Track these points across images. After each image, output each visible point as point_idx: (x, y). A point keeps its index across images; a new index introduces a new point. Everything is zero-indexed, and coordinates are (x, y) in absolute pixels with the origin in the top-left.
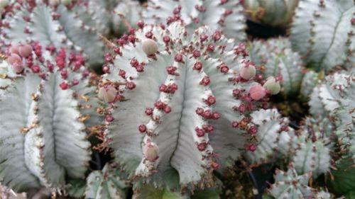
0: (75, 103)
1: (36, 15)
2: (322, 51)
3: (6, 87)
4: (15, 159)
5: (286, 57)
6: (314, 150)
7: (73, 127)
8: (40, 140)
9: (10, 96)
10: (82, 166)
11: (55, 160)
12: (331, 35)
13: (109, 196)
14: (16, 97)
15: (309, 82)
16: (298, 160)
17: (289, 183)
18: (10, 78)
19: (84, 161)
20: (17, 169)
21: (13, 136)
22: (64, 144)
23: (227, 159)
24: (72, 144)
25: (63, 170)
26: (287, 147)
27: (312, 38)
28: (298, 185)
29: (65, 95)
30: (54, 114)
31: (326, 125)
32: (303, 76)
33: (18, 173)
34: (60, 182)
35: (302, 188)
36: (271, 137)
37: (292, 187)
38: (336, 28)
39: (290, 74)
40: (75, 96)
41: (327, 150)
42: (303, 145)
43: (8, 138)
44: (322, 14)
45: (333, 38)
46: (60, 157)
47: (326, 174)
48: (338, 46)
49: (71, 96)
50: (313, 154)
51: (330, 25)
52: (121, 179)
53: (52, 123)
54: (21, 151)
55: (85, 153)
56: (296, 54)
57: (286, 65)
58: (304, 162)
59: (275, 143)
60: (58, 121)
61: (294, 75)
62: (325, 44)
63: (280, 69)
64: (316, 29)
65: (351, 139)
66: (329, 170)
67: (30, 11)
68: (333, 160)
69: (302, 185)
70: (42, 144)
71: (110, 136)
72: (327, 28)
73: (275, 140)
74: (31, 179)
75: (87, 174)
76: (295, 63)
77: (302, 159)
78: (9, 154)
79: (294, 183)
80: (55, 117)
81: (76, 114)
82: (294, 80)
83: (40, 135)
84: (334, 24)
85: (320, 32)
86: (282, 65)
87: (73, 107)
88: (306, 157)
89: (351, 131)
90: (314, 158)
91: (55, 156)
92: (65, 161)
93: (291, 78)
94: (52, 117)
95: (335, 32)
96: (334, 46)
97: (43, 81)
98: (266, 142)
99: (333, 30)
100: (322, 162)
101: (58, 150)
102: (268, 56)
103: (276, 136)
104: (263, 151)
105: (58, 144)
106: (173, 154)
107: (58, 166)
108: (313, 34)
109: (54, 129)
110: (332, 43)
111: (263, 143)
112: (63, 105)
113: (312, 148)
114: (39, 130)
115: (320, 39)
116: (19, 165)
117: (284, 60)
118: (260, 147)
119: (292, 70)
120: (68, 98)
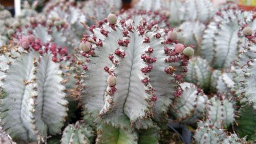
0: (60, 72)
1: (37, 31)
2: (223, 59)
3: (16, 58)
4: (15, 111)
5: (199, 62)
6: (222, 104)
7: (58, 89)
8: (35, 92)
9: (18, 64)
10: (61, 122)
11: (42, 117)
12: (227, 47)
13: (79, 141)
14: (22, 66)
15: (215, 76)
16: (212, 113)
17: (207, 127)
18: (19, 52)
19: (62, 117)
20: (15, 120)
21: (16, 93)
22: (49, 104)
24: (55, 102)
25: (46, 126)
26: (204, 106)
27: (214, 48)
28: (214, 128)
29: (54, 66)
30: (45, 81)
32: (211, 74)
33: (14, 123)
34: (43, 133)
35: (216, 129)
36: (192, 98)
37: (209, 129)
38: (229, 42)
39: (202, 73)
40: (61, 68)
43: (12, 93)
44: (220, 33)
45: (229, 49)
46: (46, 115)
47: (233, 124)
48: (232, 53)
49: (58, 68)
50: (222, 107)
51: (225, 40)
52: (88, 129)
53: (43, 87)
54: (19, 106)
55: (64, 109)
56: (205, 60)
57: (199, 67)
58: (216, 115)
59: (195, 101)
60: (48, 86)
61: (205, 74)
62: (223, 53)
63: (195, 69)
64: (217, 43)
65: (244, 88)
66: (234, 120)
67: (33, 28)
68: (236, 111)
69: (216, 127)
72: (224, 42)
73: (195, 99)
74: (23, 131)
75: (63, 129)
76: (205, 65)
77: (215, 113)
78: (11, 106)
79: (211, 127)
81: (60, 79)
82: (205, 77)
83: (35, 89)
84: (228, 40)
85: (220, 45)
86: (196, 67)
87: (58, 75)
88: (217, 111)
90: (222, 110)
91: (42, 114)
92: (48, 118)
93: (203, 76)
95: (229, 45)
96: (230, 54)
97: (41, 57)
98: (189, 102)
99: (228, 44)
100: (229, 114)
101: (45, 108)
103: (195, 97)
104: (187, 109)
105: (45, 103)
107: (43, 123)
108: (215, 46)
109: (44, 92)
110: (228, 52)
112: (52, 74)
113: (220, 103)
114: (35, 85)
115: (220, 49)
118: (185, 107)
119: (203, 70)
120: (56, 69)
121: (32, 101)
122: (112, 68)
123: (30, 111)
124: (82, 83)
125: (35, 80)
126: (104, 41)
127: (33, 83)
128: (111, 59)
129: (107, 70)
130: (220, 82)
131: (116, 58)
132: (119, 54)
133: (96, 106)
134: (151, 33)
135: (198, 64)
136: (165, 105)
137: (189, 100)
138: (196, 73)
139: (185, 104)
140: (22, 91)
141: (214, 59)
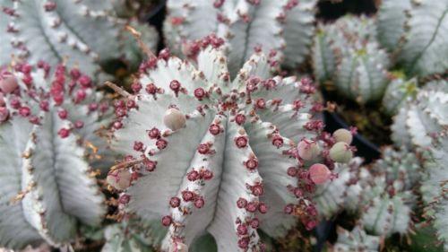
0: (80, 152)
2: (417, 50)
4: (12, 217)
5: (368, 56)
6: (390, 211)
11: (63, 211)
12: (433, 30)
15: (394, 93)
16: (368, 218)
17: (354, 250)
23: (277, 227)
24: (81, 197)
25: (73, 220)
27: (405, 34)
31: (410, 164)
32: (388, 82)
33: (18, 230)
34: (70, 236)
38: (440, 20)
39: (371, 79)
40: (80, 143)
41: (407, 209)
42: (377, 200)
45: (435, 34)
46: (68, 208)
48: (441, 46)
49: (75, 144)
50: (388, 215)
51: (432, 15)
53: (53, 173)
56: (381, 52)
57: (367, 66)
58: (376, 221)
59: (341, 197)
60: (61, 171)
61: (377, 81)
63: (358, 74)
64: (411, 22)
65: (436, 212)
66: (406, 232)
68: (412, 222)
70: (43, 210)
72: (428, 19)
73: (341, 193)
76: (379, 66)
77: (374, 217)
79: (361, 250)
80: (57, 165)
82: (376, 87)
83: (40, 199)
84: (439, 15)
86: (361, 69)
87: (78, 157)
88: (379, 214)
93: (371, 84)
94: (53, 166)
95: (439, 25)
96: (434, 45)
98: (330, 194)
99: (436, 22)
101: (65, 202)
102: (343, 50)
103: (343, 189)
104: (325, 205)
105: (63, 195)
108: (407, 28)
109: (57, 179)
110: (433, 39)
111: (327, 195)
112: (66, 153)
113: (387, 206)
115: (416, 35)
116: (19, 222)
117: (365, 60)
118: (322, 199)
119: (374, 75)
120: (70, 145)
125: (35, 185)
127: (32, 190)
128: (178, 205)
130: (399, 120)
137: (331, 188)
138: (358, 82)
139: (322, 194)
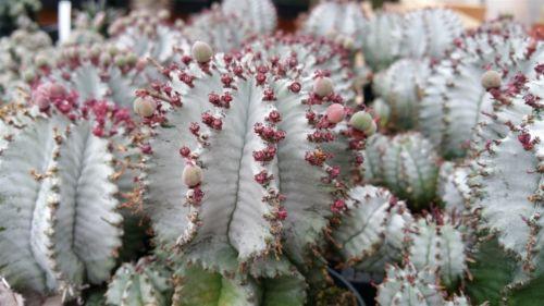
0: (109, 157)
1: (79, 75)
2: (464, 139)
3: (24, 126)
4: (18, 232)
5: (412, 143)
7: (102, 190)
8: (55, 195)
9: (26, 138)
10: (109, 258)
11: (73, 246)
12: (474, 114)
13: (140, 298)
14: (35, 143)
15: (444, 174)
16: (417, 251)
17: (402, 279)
18: (30, 116)
19: (113, 247)
20: (17, 249)
21: (20, 195)
22: (87, 220)
23: (307, 231)
24: (98, 217)
25: (81, 264)
26: (402, 236)
27: (444, 116)
28: (417, 282)
29: (97, 145)
30: (80, 175)
32: (437, 171)
33: (17, 256)
34: (74, 279)
35: (421, 285)
36: (378, 219)
37: (407, 284)
39: (418, 167)
40: (110, 149)
42: (423, 229)
43: (14, 196)
44: (458, 83)
46: (80, 242)
47: (462, 277)
49: (106, 148)
50: (437, 239)
51: (470, 99)
52: (160, 275)
53: (75, 187)
54: (27, 222)
55: (115, 232)
57: (412, 154)
58: (428, 256)
59: (382, 225)
60: (84, 185)
61: (425, 169)
62: (466, 126)
63: (403, 159)
64: (451, 104)
65: (481, 199)
66: (465, 267)
67: (72, 69)
68: (468, 249)
69: (422, 281)
70: (57, 201)
71: (146, 183)
72: (466, 103)
73: (381, 221)
74: (35, 272)
75: (113, 272)
76: (423, 151)
77: (424, 250)
78: (11, 222)
79: (411, 279)
80: (81, 180)
81: (108, 171)
82: (425, 177)
83: (55, 189)
85: (456, 108)
86: (405, 154)
87: (105, 162)
88: (429, 247)
89: (479, 187)
90: (438, 245)
91: (74, 239)
92: (85, 249)
93: (420, 174)
94: (77, 179)
97: (72, 125)
98: (371, 227)
100: (453, 254)
101: (78, 229)
103: (384, 215)
105: (80, 220)
106: (231, 217)
107: (75, 258)
108: (446, 110)
109: (77, 196)
112: (94, 162)
114: (55, 181)
115: (458, 118)
116: (22, 243)
118: (362, 236)
119: (421, 162)
120: (101, 151)
121: (47, 213)
122: (197, 150)
123: (45, 232)
124: (142, 179)
125: (55, 171)
126: (186, 96)
127: (51, 176)
128: (195, 131)
129: (186, 153)
130: (449, 188)
131: (206, 131)
132: (209, 122)
133: (177, 228)
134: (284, 81)
135: (409, 148)
136: (312, 229)
137: (371, 221)
138: (404, 168)
139: (363, 231)
140: (34, 193)
141: (446, 139)
